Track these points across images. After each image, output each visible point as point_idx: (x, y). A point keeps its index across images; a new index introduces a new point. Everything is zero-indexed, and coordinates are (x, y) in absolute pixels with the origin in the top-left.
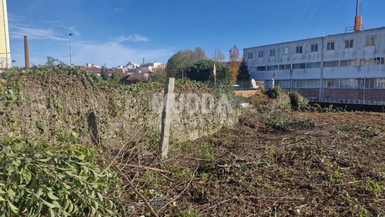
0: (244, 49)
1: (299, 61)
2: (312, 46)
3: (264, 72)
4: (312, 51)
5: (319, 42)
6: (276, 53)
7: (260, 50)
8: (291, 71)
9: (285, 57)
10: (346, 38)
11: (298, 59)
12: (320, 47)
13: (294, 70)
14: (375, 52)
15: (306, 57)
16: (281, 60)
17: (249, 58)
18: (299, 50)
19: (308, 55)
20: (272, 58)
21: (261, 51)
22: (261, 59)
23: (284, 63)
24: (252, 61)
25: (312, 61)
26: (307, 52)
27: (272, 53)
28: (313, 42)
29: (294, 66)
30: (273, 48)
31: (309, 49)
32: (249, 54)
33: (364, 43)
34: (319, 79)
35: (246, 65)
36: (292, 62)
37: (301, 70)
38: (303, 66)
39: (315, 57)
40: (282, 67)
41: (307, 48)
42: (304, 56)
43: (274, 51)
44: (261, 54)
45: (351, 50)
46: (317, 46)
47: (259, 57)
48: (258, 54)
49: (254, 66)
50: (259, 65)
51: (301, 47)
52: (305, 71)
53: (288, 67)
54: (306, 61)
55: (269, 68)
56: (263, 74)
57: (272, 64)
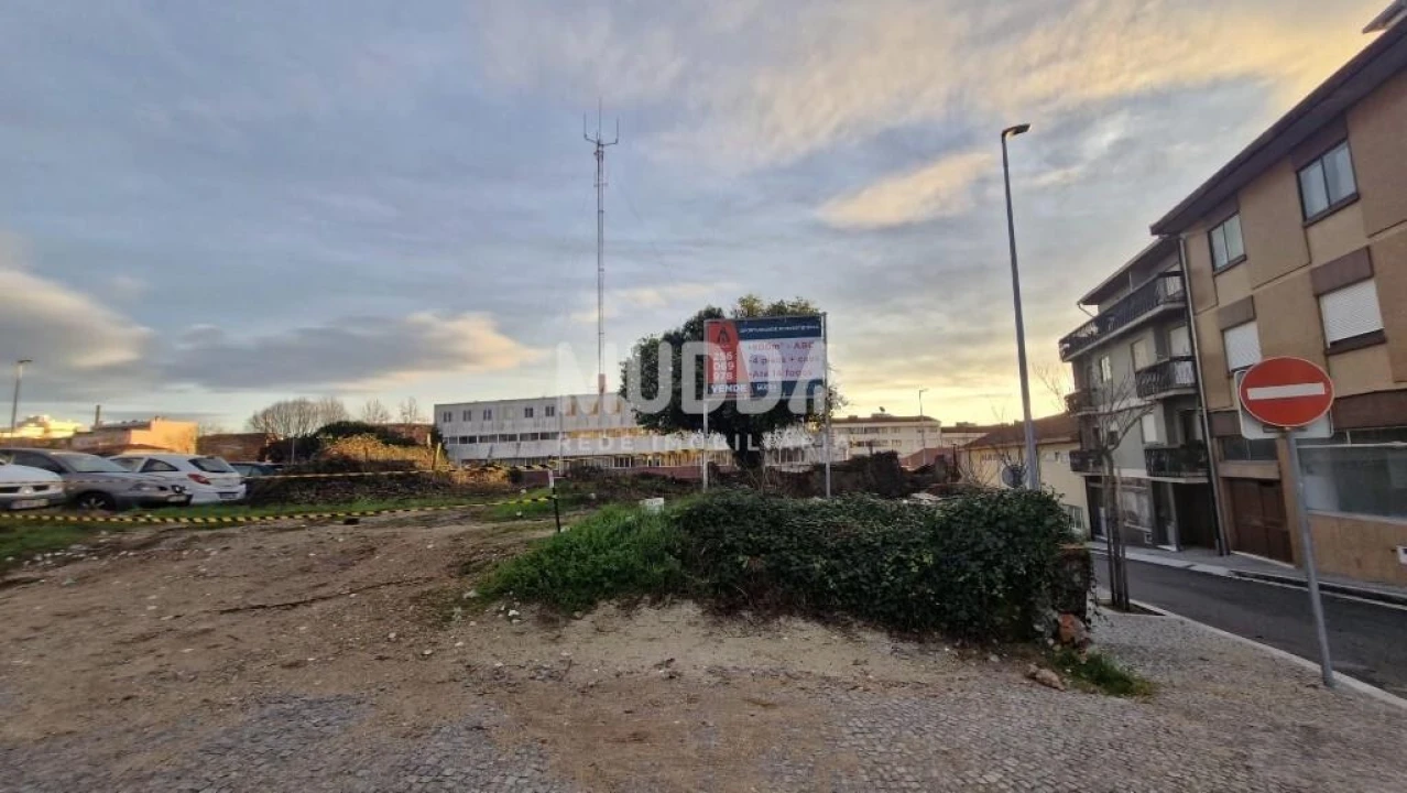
0: (435, 406)
1: (528, 430)
2: (547, 409)
3: (473, 445)
4: (547, 415)
5: (557, 404)
6: (493, 416)
7: (467, 409)
8: (519, 445)
9: (508, 423)
11: (528, 427)
12: (556, 411)
13: (523, 443)
14: (622, 421)
15: (538, 424)
16: (502, 427)
17: (446, 421)
18: (529, 413)
19: (541, 421)
20: (488, 423)
21: (468, 411)
22: (468, 424)
23: (508, 431)
24: (452, 426)
25: (547, 430)
26: (539, 417)
27: (487, 415)
28: (547, 403)
29: (523, 437)
30: (488, 407)
31: (543, 412)
32: (446, 415)
34: (559, 457)
36: (518, 432)
37: (533, 443)
38: (534, 436)
39: (549, 425)
40: (504, 438)
41: (539, 411)
42: (537, 421)
43: (490, 412)
44: (467, 416)
46: (553, 409)
47: (465, 419)
48: (462, 416)
49: (454, 435)
50: (463, 434)
51: (532, 410)
52: (539, 444)
53: (512, 438)
54: (539, 430)
55: (482, 439)
56: (472, 449)
57: (488, 432)
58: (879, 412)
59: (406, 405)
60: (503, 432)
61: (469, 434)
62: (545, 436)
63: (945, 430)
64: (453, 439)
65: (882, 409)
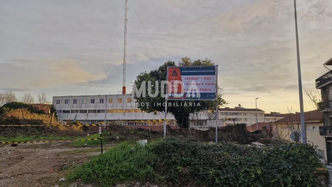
0: (53, 97)
1: (92, 109)
2: (101, 100)
3: (68, 114)
4: (100, 102)
5: (105, 98)
6: (78, 102)
7: (66, 99)
8: (88, 114)
9: (84, 105)
10: (118, 97)
11: (92, 107)
12: (105, 101)
13: (89, 114)
15: (97, 106)
16: (81, 107)
17: (57, 103)
18: (93, 101)
19: (98, 105)
20: (75, 105)
22: (67, 105)
23: (84, 109)
24: (60, 106)
25: (100, 109)
26: (97, 103)
27: (75, 102)
28: (101, 98)
29: (90, 111)
30: (75, 98)
31: (99, 101)
32: (57, 101)
33: (127, 101)
34: (104, 120)
35: (55, 108)
36: (87, 109)
37: (94, 114)
38: (94, 111)
39: (101, 106)
40: (82, 111)
41: (97, 101)
42: (96, 105)
43: (76, 100)
44: (67, 102)
45: (121, 104)
46: (103, 100)
47: (65, 103)
49: (61, 109)
50: (65, 109)
52: (96, 115)
53: (85, 111)
54: (97, 109)
55: (73, 112)
56: (68, 116)
57: (75, 109)
58: (238, 106)
59: (41, 96)
60: (81, 109)
61: (67, 109)
62: (99, 111)
63: (266, 115)
64: (60, 111)
65: (239, 105)
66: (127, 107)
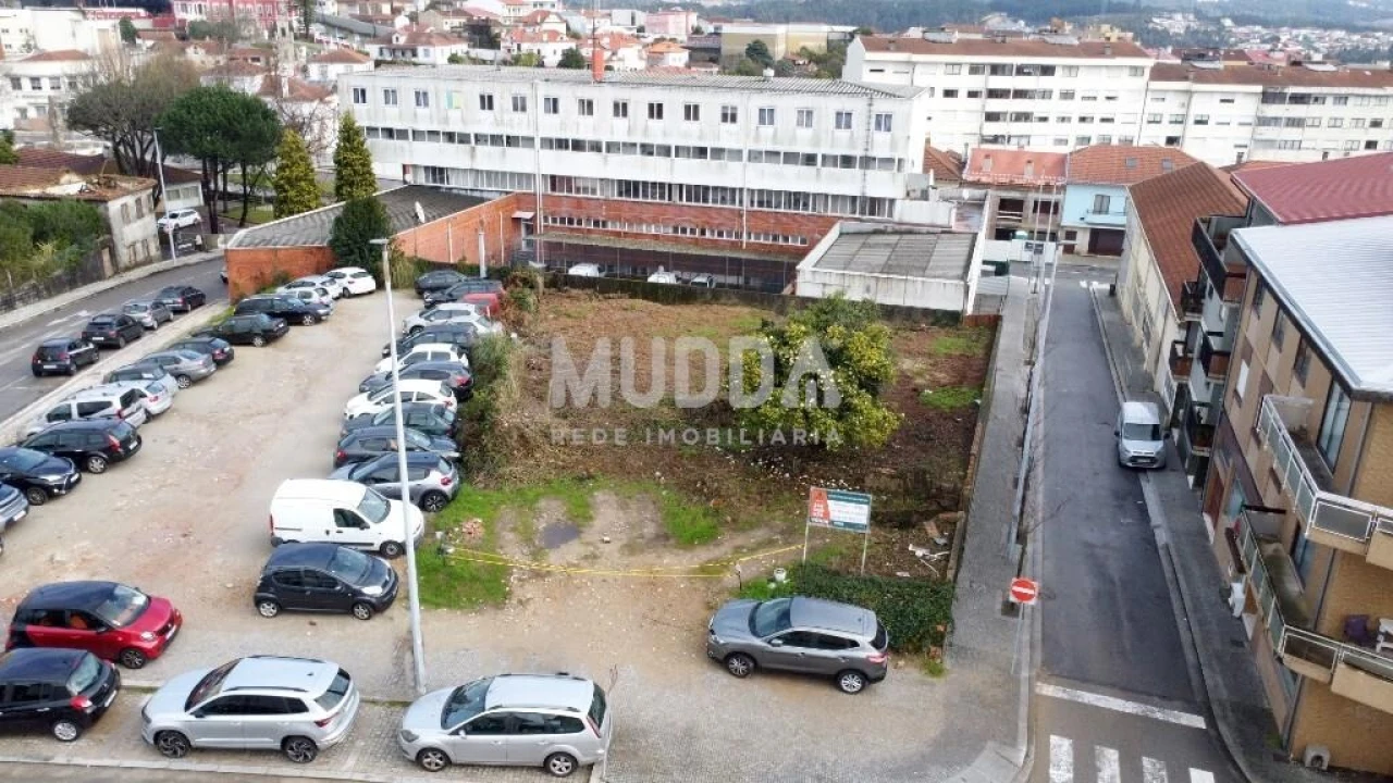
1: (488, 129)
2: (514, 100)
3: (404, 143)
4: (515, 109)
5: (528, 93)
6: (431, 100)
7: (387, 84)
8: (473, 149)
9: (454, 115)
10: (579, 93)
11: (487, 124)
12: (529, 104)
13: (479, 148)
14: (629, 131)
15: (502, 121)
16: (446, 120)
17: (357, 101)
18: (487, 104)
19: (506, 117)
20: (421, 110)
22: (391, 110)
23: (456, 127)
24: (368, 110)
25: (516, 132)
26: (503, 110)
27: (422, 100)
28: (514, 91)
29: (479, 138)
30: (421, 86)
31: (508, 104)
32: (357, 91)
33: (611, 108)
34: (534, 175)
36: (472, 130)
37: (497, 149)
38: (496, 140)
39: (521, 125)
40: (451, 137)
41: (502, 102)
42: (499, 116)
43: (425, 94)
44: (391, 97)
45: (590, 119)
46: (523, 100)
47: (387, 102)
48: (382, 96)
49: (373, 125)
50: (388, 125)
51: (490, 98)
52: (504, 152)
53: (464, 139)
54: (505, 131)
55: (417, 135)
56: (402, 148)
57: (423, 127)
60: (449, 129)
61: (396, 125)
62: (511, 141)
64: (372, 130)
66: (612, 133)
